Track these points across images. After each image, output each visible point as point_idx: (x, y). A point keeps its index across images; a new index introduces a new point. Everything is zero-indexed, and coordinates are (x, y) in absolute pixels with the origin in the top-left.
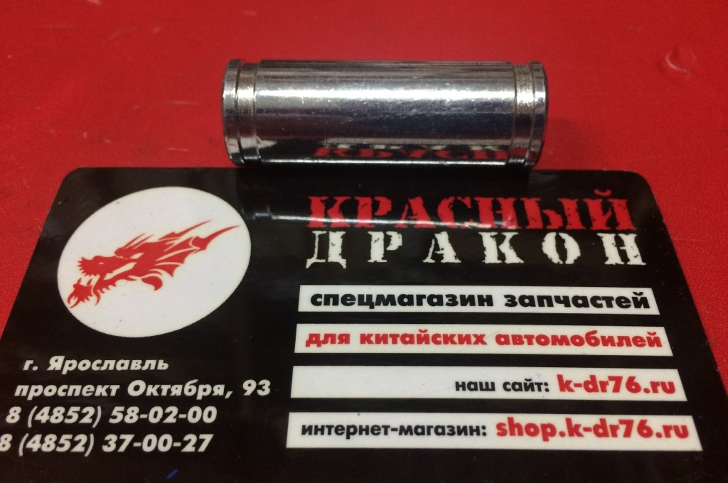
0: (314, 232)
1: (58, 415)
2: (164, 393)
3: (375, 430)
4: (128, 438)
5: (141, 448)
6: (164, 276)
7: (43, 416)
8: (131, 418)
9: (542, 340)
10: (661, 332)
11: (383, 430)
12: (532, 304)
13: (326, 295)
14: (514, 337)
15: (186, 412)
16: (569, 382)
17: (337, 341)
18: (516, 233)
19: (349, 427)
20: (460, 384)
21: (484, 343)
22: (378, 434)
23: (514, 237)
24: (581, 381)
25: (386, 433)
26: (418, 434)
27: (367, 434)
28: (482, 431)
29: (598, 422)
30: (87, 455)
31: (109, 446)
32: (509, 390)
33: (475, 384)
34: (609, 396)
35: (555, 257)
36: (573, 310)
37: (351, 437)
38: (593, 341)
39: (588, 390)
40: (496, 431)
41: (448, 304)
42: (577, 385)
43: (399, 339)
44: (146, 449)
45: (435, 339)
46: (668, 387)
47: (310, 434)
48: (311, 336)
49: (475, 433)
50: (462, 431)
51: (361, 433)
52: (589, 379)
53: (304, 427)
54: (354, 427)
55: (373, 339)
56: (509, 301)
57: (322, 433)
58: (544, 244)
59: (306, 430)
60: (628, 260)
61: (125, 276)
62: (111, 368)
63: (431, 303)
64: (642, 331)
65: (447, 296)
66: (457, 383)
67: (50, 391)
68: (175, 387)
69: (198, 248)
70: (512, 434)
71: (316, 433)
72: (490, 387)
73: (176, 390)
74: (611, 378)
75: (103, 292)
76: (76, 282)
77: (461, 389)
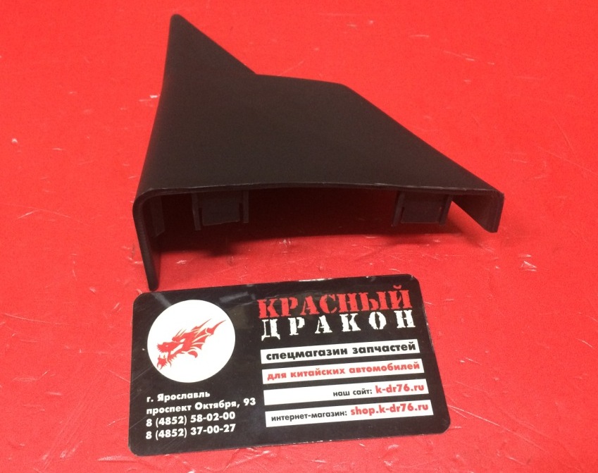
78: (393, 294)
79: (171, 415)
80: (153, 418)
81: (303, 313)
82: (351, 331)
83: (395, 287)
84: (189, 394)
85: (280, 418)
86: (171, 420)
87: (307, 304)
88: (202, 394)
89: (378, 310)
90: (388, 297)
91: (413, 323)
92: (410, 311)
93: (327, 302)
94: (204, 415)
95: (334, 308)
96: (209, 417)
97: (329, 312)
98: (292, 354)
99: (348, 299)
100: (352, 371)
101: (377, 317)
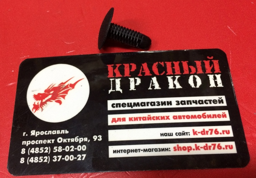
0: (110, 79)
1: (37, 150)
2: (69, 141)
3: (136, 151)
4: (60, 157)
5: (64, 160)
6: (62, 99)
7: (32, 151)
8: (60, 150)
9: (188, 117)
10: (227, 112)
11: (138, 151)
12: (185, 104)
13: (116, 104)
14: (179, 116)
15: (77, 147)
16: (196, 132)
17: (122, 120)
18: (179, 76)
19: (128, 150)
20: (162, 134)
21: (169, 119)
22: (137, 152)
23: (179, 78)
24: (200, 131)
25: (139, 152)
26: (149, 151)
27: (133, 152)
28: (169, 150)
29: (205, 145)
30: (48, 163)
31: (55, 160)
32: (177, 135)
33: (167, 134)
34: (209, 136)
35: (193, 85)
36: (198, 105)
37: (129, 153)
38: (204, 117)
39: (202, 134)
40: (173, 149)
41: (157, 105)
42: (199, 133)
43: (141, 119)
44: (67, 160)
45: (153, 118)
46: (228, 132)
47: (116, 153)
48: (113, 119)
49: (167, 150)
50: (163, 150)
51: (131, 152)
52: (203, 130)
53: (114, 151)
54: (129, 150)
55: (133, 119)
56: (177, 103)
57: (120, 153)
58: (189, 80)
59: (114, 152)
60: (217, 85)
61: (49, 100)
62: (51, 134)
63: (152, 105)
64: (220, 112)
65: (157, 102)
66: (161, 134)
67: (33, 142)
68: (72, 139)
69: (72, 88)
70: (178, 150)
71: (118, 153)
72: (171, 135)
73: (72, 140)
74: (210, 130)
75: (43, 107)
76: (33, 103)
77: (162, 135)
78: (207, 63)
79: (39, 146)
80: (27, 148)
81: (140, 75)
82: (175, 89)
83: (208, 57)
84: (53, 131)
85: (119, 151)
86: (39, 150)
87: (143, 69)
88: (63, 131)
89: (195, 74)
90: (203, 64)
91: (221, 84)
92: (219, 75)
93: (157, 67)
94: (64, 147)
95: (163, 72)
96: (67, 148)
97: (159, 75)
98: (131, 103)
99: (173, 65)
100: (175, 117)
101: (195, 79)
